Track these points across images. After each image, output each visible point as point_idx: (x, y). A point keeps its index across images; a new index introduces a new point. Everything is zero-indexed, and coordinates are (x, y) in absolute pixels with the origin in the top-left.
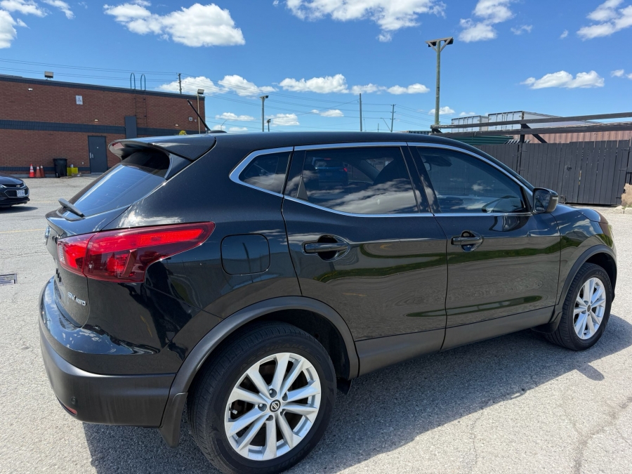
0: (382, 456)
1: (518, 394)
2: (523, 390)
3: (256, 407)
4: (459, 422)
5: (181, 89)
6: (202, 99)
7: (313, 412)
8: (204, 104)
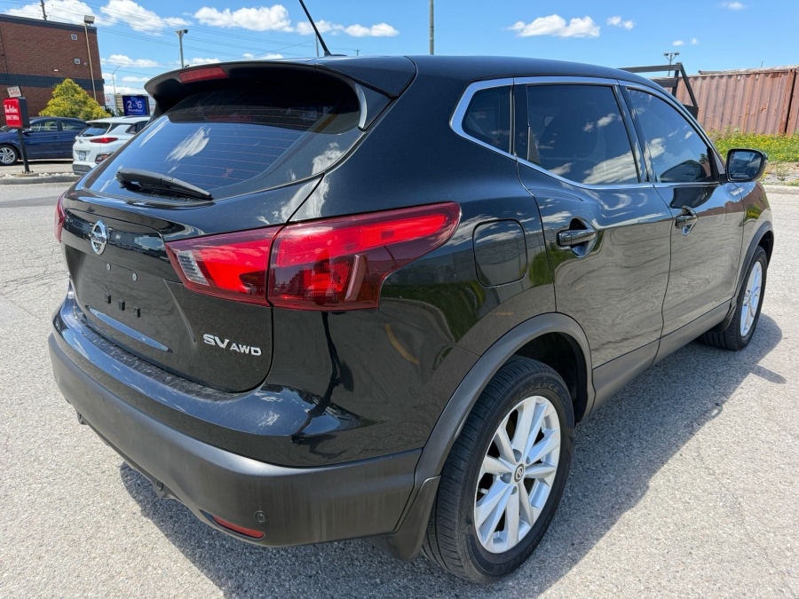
0: (627, 514)
1: (715, 411)
2: (717, 404)
3: (498, 478)
4: (681, 455)
5: (45, 16)
6: (93, 31)
7: (552, 472)
8: (95, 39)
